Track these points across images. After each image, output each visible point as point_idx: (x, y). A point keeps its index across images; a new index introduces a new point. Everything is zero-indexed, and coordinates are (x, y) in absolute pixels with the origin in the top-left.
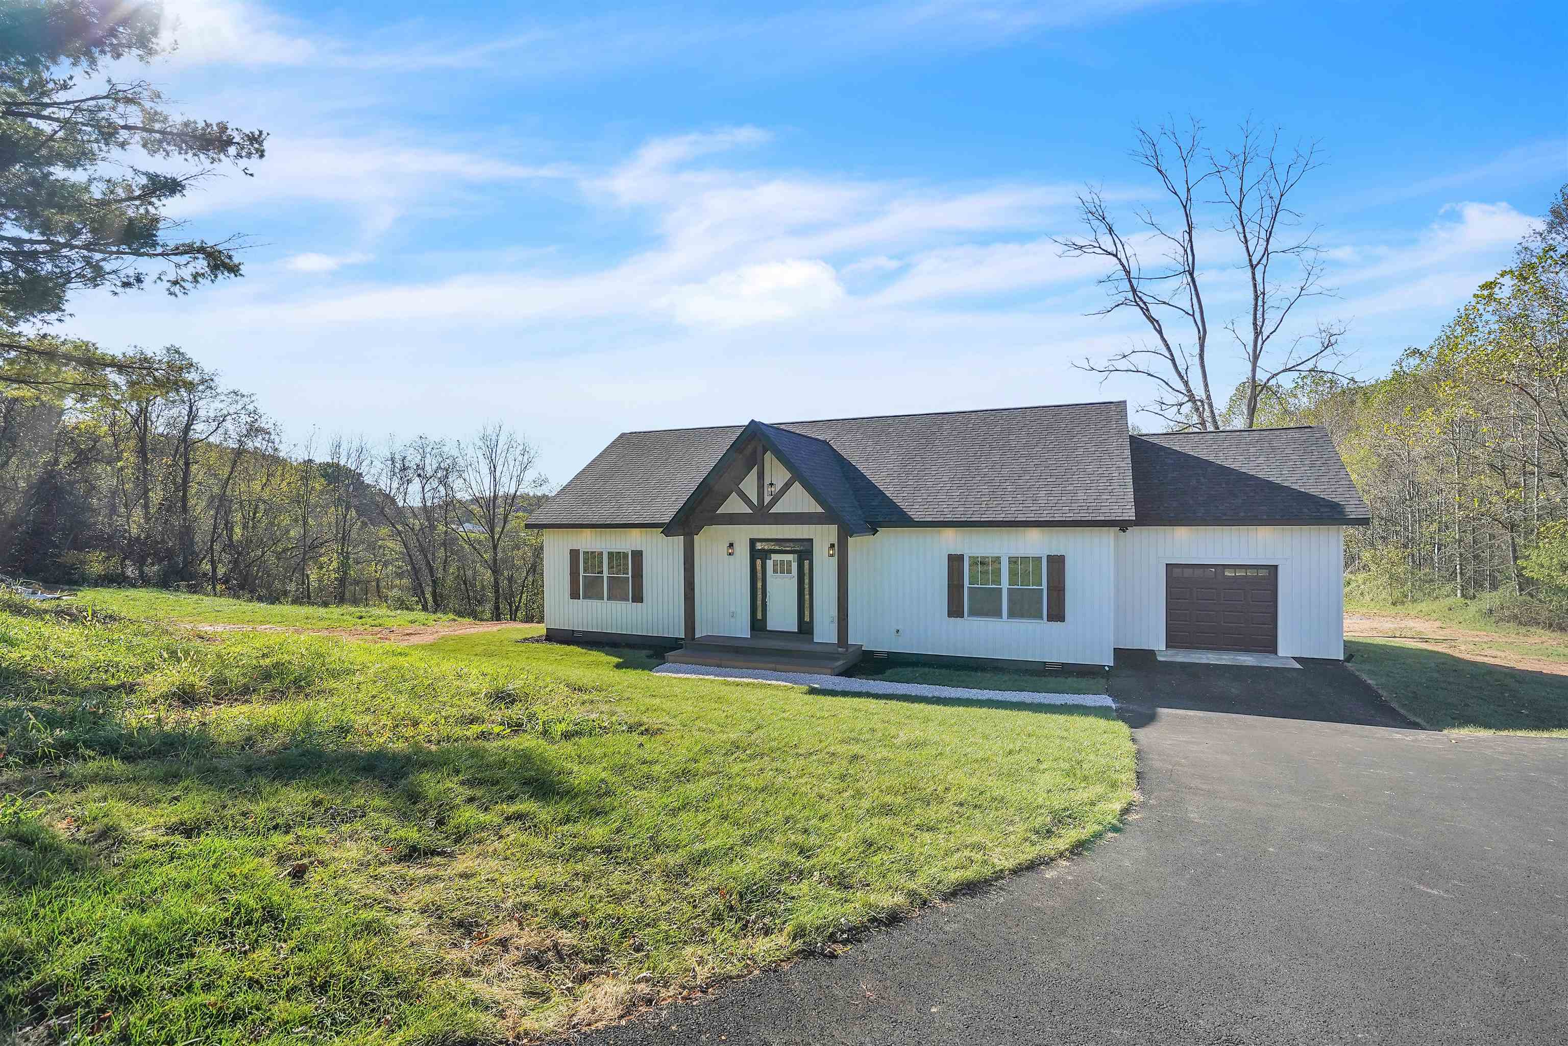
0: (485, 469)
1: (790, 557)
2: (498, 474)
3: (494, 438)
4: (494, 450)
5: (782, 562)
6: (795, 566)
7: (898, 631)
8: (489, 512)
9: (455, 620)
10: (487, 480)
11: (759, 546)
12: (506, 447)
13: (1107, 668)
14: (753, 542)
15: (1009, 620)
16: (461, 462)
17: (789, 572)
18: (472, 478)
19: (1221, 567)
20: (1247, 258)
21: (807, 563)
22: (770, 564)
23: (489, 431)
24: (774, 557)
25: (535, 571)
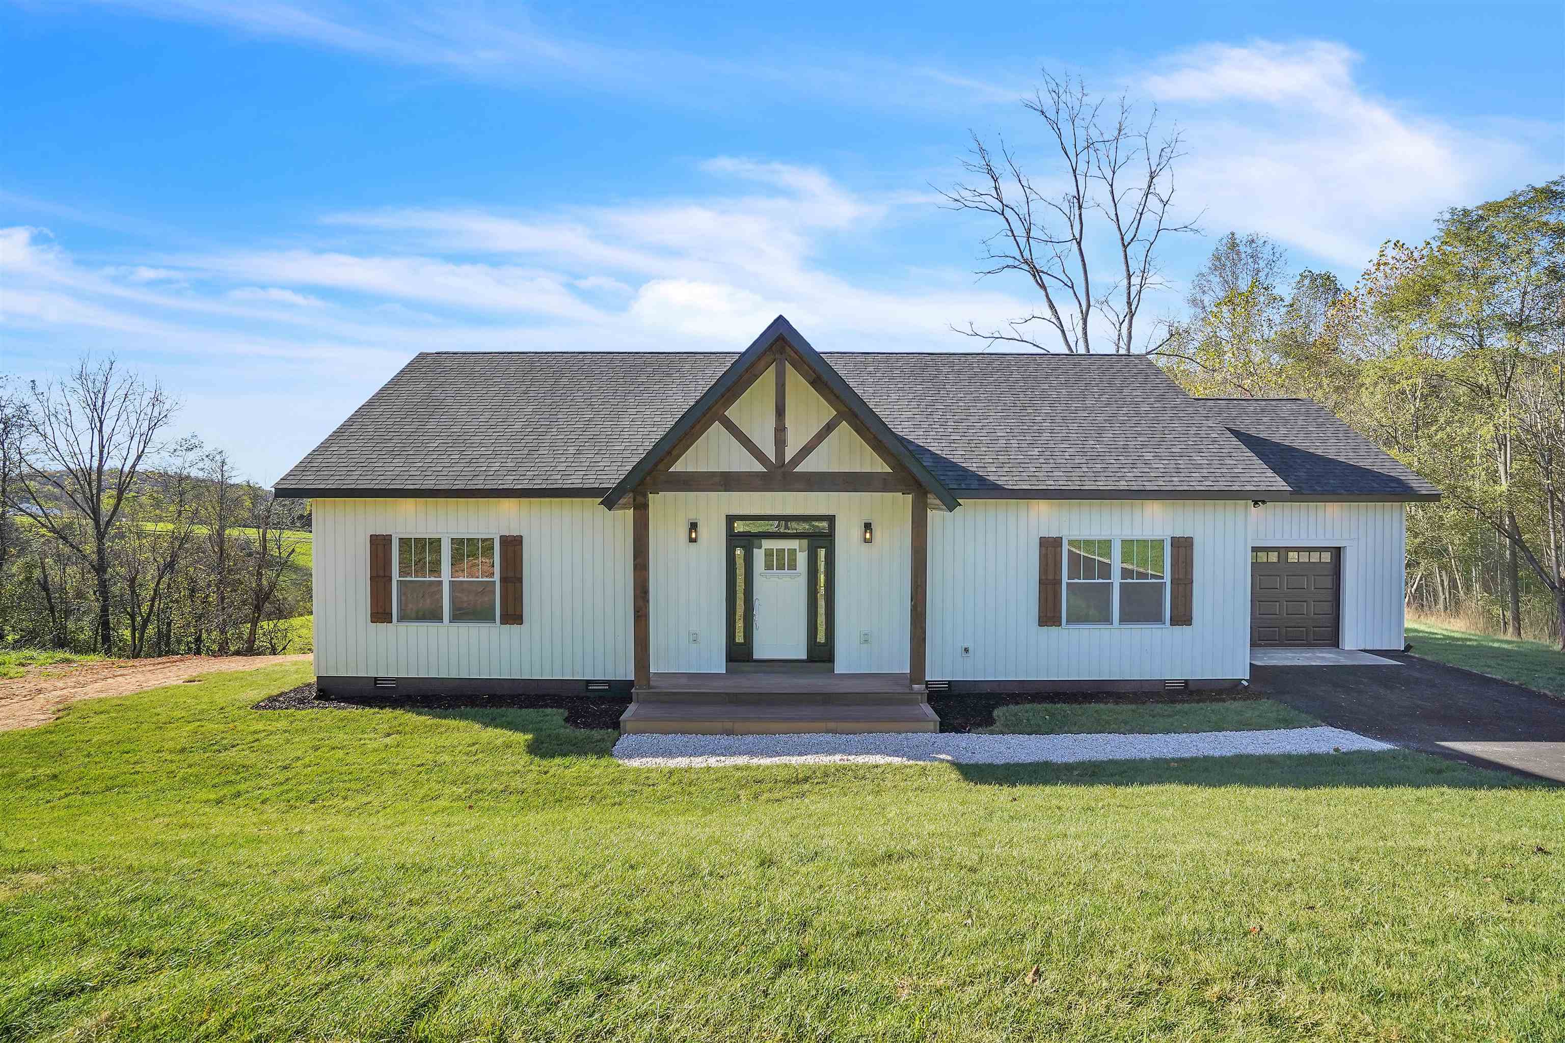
0: (81, 422)
1: (794, 544)
2: (107, 431)
3: (101, 378)
4: (100, 396)
5: (781, 551)
6: (802, 559)
7: (966, 650)
8: (89, 484)
9: (68, 661)
10: (86, 441)
11: (739, 527)
12: (122, 393)
13: (1246, 683)
14: (731, 520)
15: (1122, 626)
16: (37, 412)
17: (793, 566)
18: (57, 433)
19: (1284, 549)
20: (1119, 236)
21: (822, 553)
22: (759, 555)
23: (92, 367)
24: (767, 544)
25: (172, 568)
